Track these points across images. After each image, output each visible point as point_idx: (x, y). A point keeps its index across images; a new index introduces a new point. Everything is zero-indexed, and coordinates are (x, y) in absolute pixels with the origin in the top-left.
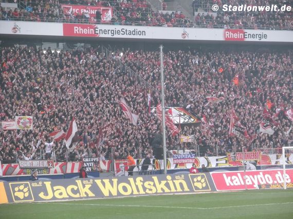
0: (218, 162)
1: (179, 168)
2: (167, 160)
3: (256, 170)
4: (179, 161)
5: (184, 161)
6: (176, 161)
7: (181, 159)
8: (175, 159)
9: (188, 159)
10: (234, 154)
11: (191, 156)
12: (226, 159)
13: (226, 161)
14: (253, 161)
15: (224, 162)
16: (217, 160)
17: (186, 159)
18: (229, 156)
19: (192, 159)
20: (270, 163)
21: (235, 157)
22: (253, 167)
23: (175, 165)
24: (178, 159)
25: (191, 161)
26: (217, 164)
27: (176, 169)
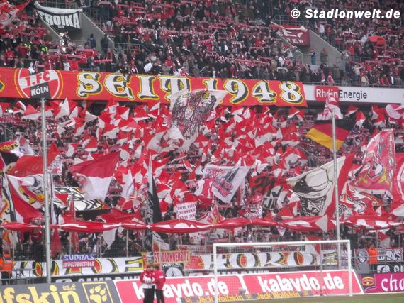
0: (127, 266)
1: (71, 274)
2: (53, 263)
3: (182, 277)
4: (72, 265)
5: (78, 264)
6: (66, 265)
7: (74, 261)
8: (66, 262)
9: (84, 261)
10: (152, 254)
11: (89, 257)
12: (141, 261)
13: (140, 264)
14: (178, 263)
15: (137, 265)
16: (127, 262)
17: (82, 261)
18: (145, 256)
19: (90, 261)
20: (202, 267)
21: (153, 258)
22: (178, 272)
23: (65, 270)
24: (70, 261)
25: (89, 263)
26: (127, 269)
27: (67, 275)
